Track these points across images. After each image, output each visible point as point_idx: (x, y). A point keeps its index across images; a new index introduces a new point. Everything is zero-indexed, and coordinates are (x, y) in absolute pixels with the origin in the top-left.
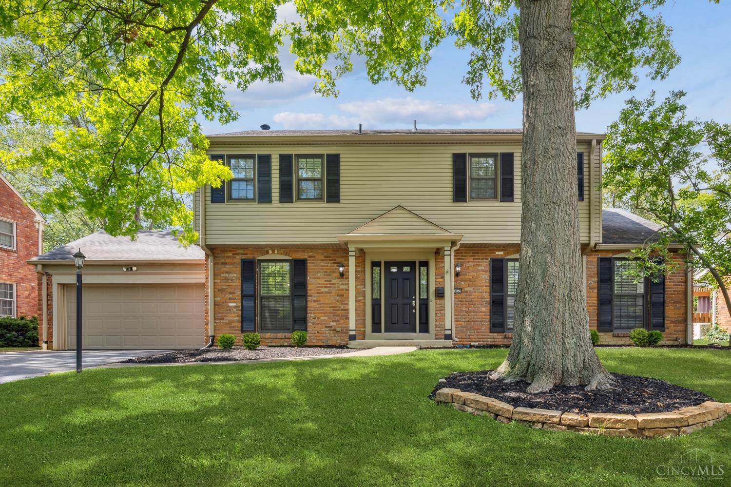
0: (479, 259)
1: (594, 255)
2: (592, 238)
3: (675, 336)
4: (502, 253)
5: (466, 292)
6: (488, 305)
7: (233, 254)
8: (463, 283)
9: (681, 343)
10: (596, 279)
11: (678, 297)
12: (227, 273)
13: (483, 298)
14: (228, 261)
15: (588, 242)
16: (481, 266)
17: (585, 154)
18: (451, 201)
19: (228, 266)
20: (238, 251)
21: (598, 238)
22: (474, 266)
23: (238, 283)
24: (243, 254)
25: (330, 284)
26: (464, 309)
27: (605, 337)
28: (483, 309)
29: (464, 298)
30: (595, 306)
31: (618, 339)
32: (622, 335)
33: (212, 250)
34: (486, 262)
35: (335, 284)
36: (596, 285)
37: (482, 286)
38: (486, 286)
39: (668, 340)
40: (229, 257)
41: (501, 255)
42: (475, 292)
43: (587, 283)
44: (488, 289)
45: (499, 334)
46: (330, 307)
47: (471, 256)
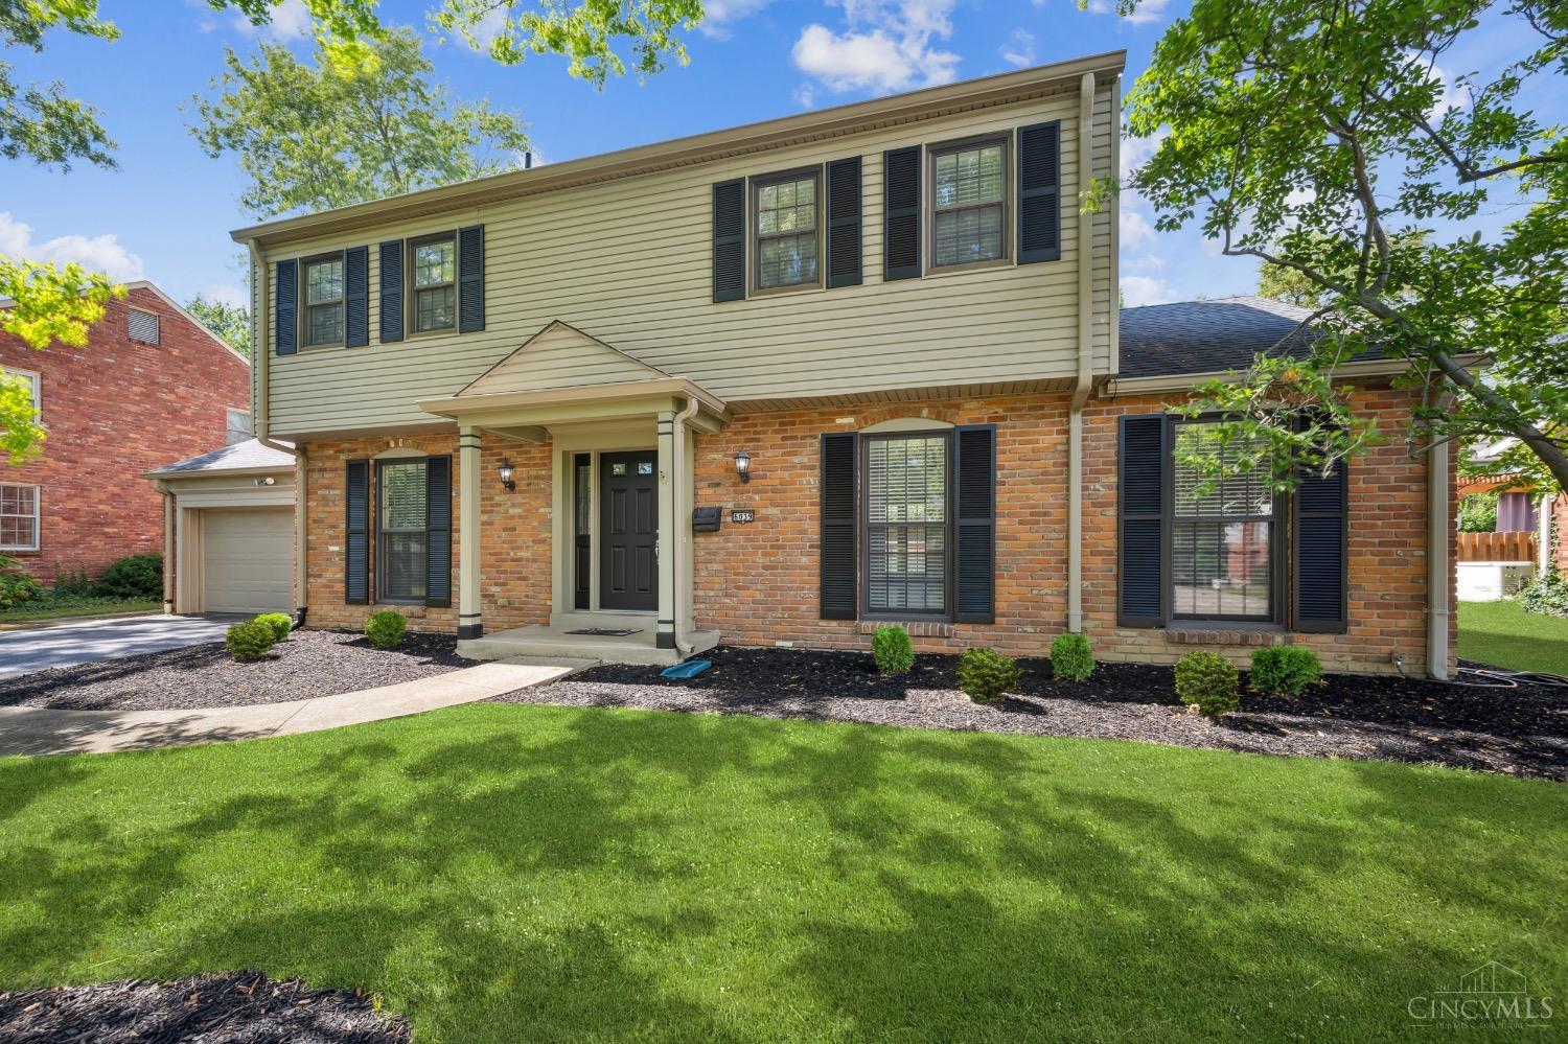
0: (796, 437)
1: (1109, 412)
2: (1082, 361)
3: (1386, 649)
4: (850, 420)
5: (765, 519)
6: (818, 551)
7: (336, 452)
8: (757, 497)
9: (1405, 670)
10: (1113, 479)
11: (1398, 526)
12: (327, 487)
13: (803, 532)
14: (328, 464)
15: (1073, 375)
16: (801, 453)
17: (1064, 126)
18: (709, 300)
19: (327, 475)
20: (344, 446)
21: (1103, 363)
22: (783, 454)
23: (341, 508)
24: (350, 451)
25: (492, 506)
26: (759, 559)
27: (1140, 640)
28: (804, 559)
29: (761, 533)
30: (1109, 553)
31: (1182, 650)
32: (1196, 640)
33: (306, 446)
34: (811, 445)
35: (500, 505)
36: (1113, 495)
37: (804, 504)
38: (811, 504)
39: (1356, 659)
40: (329, 458)
41: (850, 425)
42: (785, 519)
43: (1084, 489)
44: (816, 511)
45: (844, 623)
46: (491, 554)
47: (776, 432)
